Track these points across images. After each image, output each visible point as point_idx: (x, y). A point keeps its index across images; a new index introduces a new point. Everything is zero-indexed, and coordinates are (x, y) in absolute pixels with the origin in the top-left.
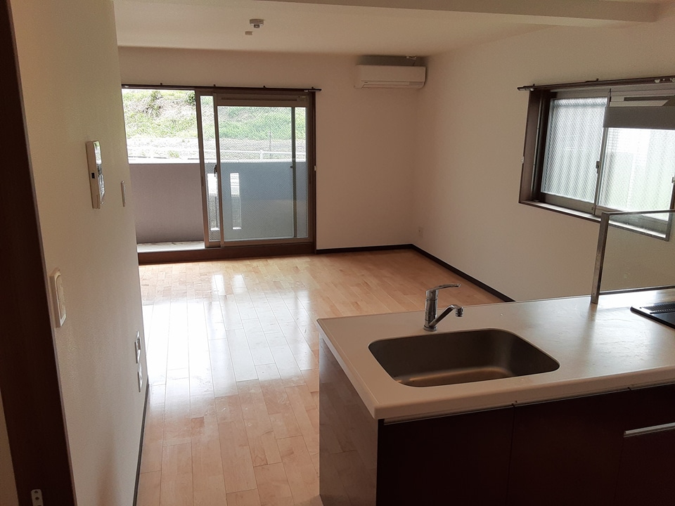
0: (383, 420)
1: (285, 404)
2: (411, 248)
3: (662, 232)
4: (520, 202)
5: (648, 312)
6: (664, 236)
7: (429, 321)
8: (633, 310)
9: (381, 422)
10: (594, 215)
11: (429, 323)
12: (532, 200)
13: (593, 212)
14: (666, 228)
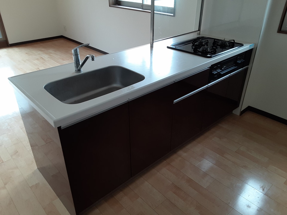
0: (60, 127)
1: (7, 128)
2: (62, 37)
3: (171, 13)
4: (110, 6)
5: (174, 47)
6: (173, 15)
7: (77, 67)
8: (168, 47)
9: (59, 128)
10: (143, 9)
11: (77, 68)
12: (115, 5)
13: (142, 7)
14: (173, 11)
